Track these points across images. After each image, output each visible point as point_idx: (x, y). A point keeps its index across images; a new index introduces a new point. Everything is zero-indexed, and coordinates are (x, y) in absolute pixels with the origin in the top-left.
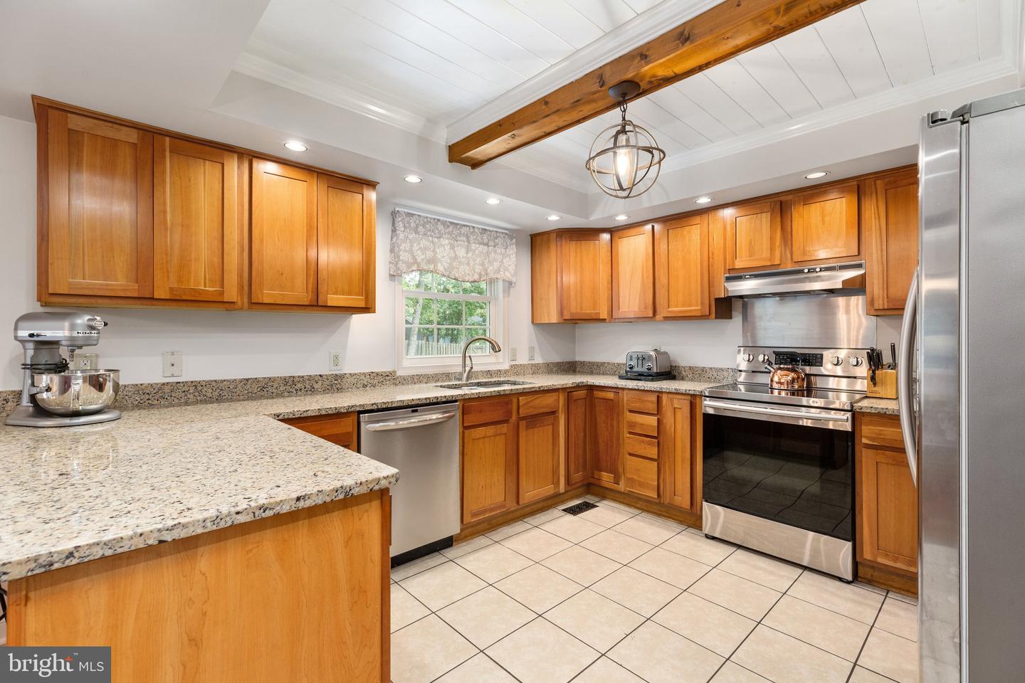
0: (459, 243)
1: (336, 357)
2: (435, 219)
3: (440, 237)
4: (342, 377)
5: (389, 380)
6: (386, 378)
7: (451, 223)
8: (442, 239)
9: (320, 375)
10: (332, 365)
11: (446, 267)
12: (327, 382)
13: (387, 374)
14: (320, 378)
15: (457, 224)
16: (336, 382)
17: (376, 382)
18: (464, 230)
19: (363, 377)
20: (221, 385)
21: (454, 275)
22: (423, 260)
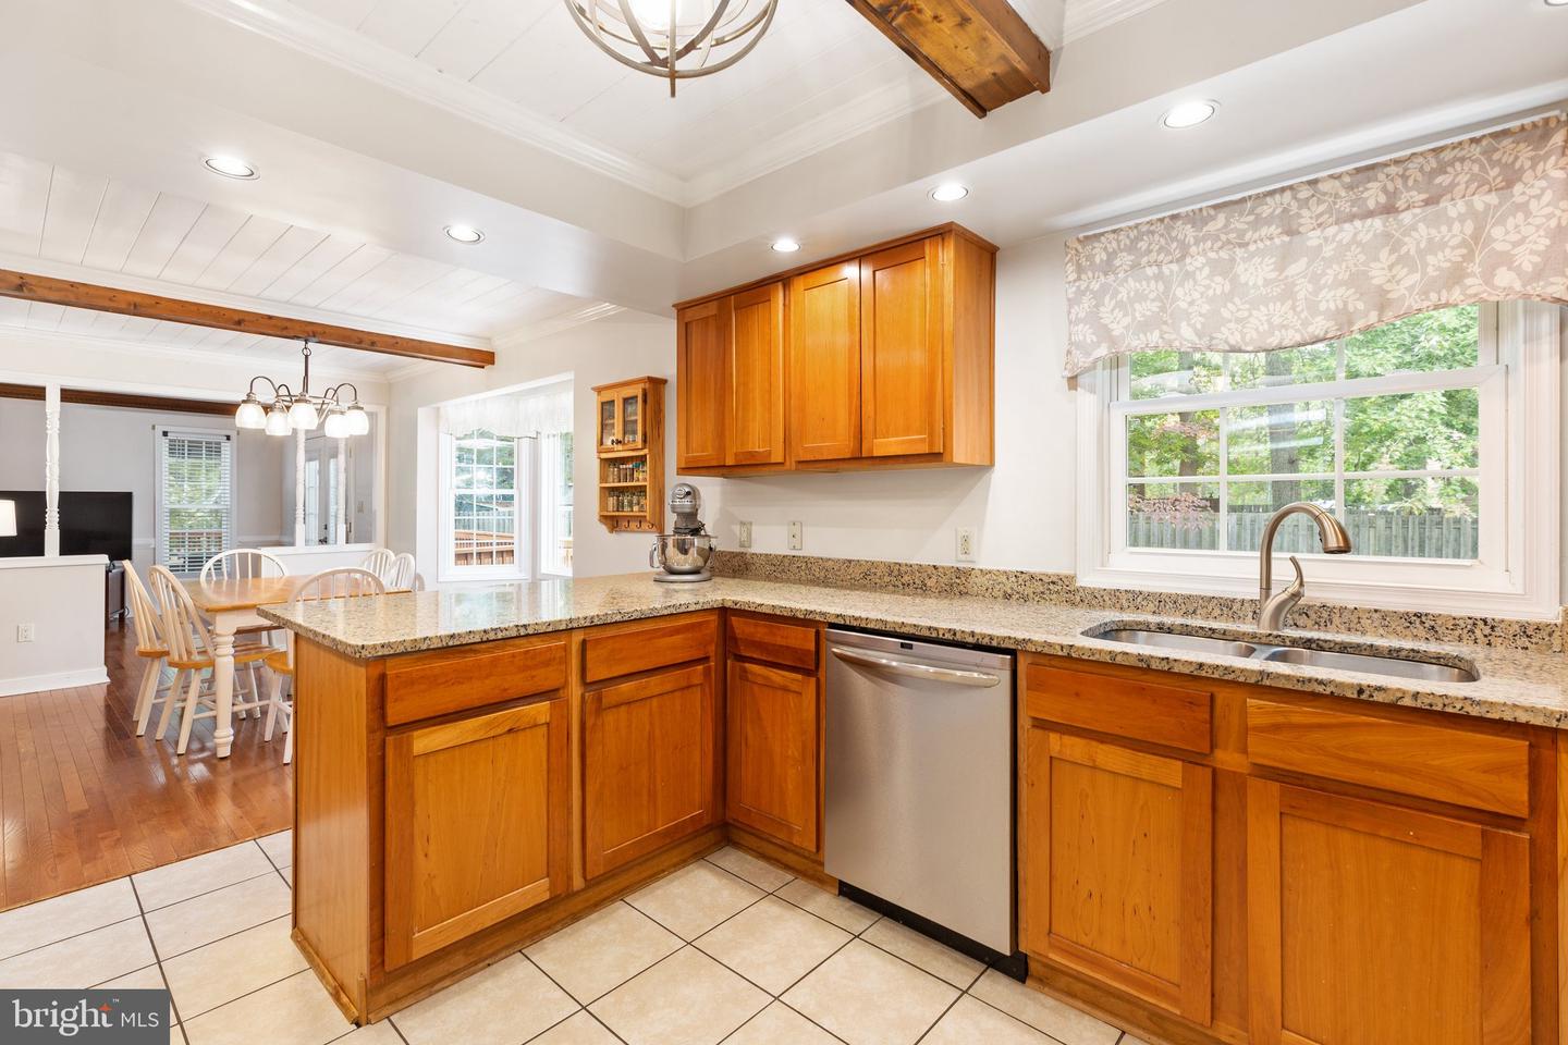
0: (1252, 248)
1: (966, 540)
2: (1161, 220)
3: (1183, 257)
4: (967, 573)
5: (1058, 592)
6: (1051, 587)
7: (1216, 207)
8: (1188, 260)
9: (934, 566)
10: (959, 552)
11: (1199, 326)
12: (945, 580)
13: (1055, 579)
14: (934, 572)
15: (1243, 200)
16: (958, 581)
17: (1028, 591)
18: (1268, 208)
19: (1004, 579)
20: (827, 564)
21: (1226, 342)
22: (1127, 328)
